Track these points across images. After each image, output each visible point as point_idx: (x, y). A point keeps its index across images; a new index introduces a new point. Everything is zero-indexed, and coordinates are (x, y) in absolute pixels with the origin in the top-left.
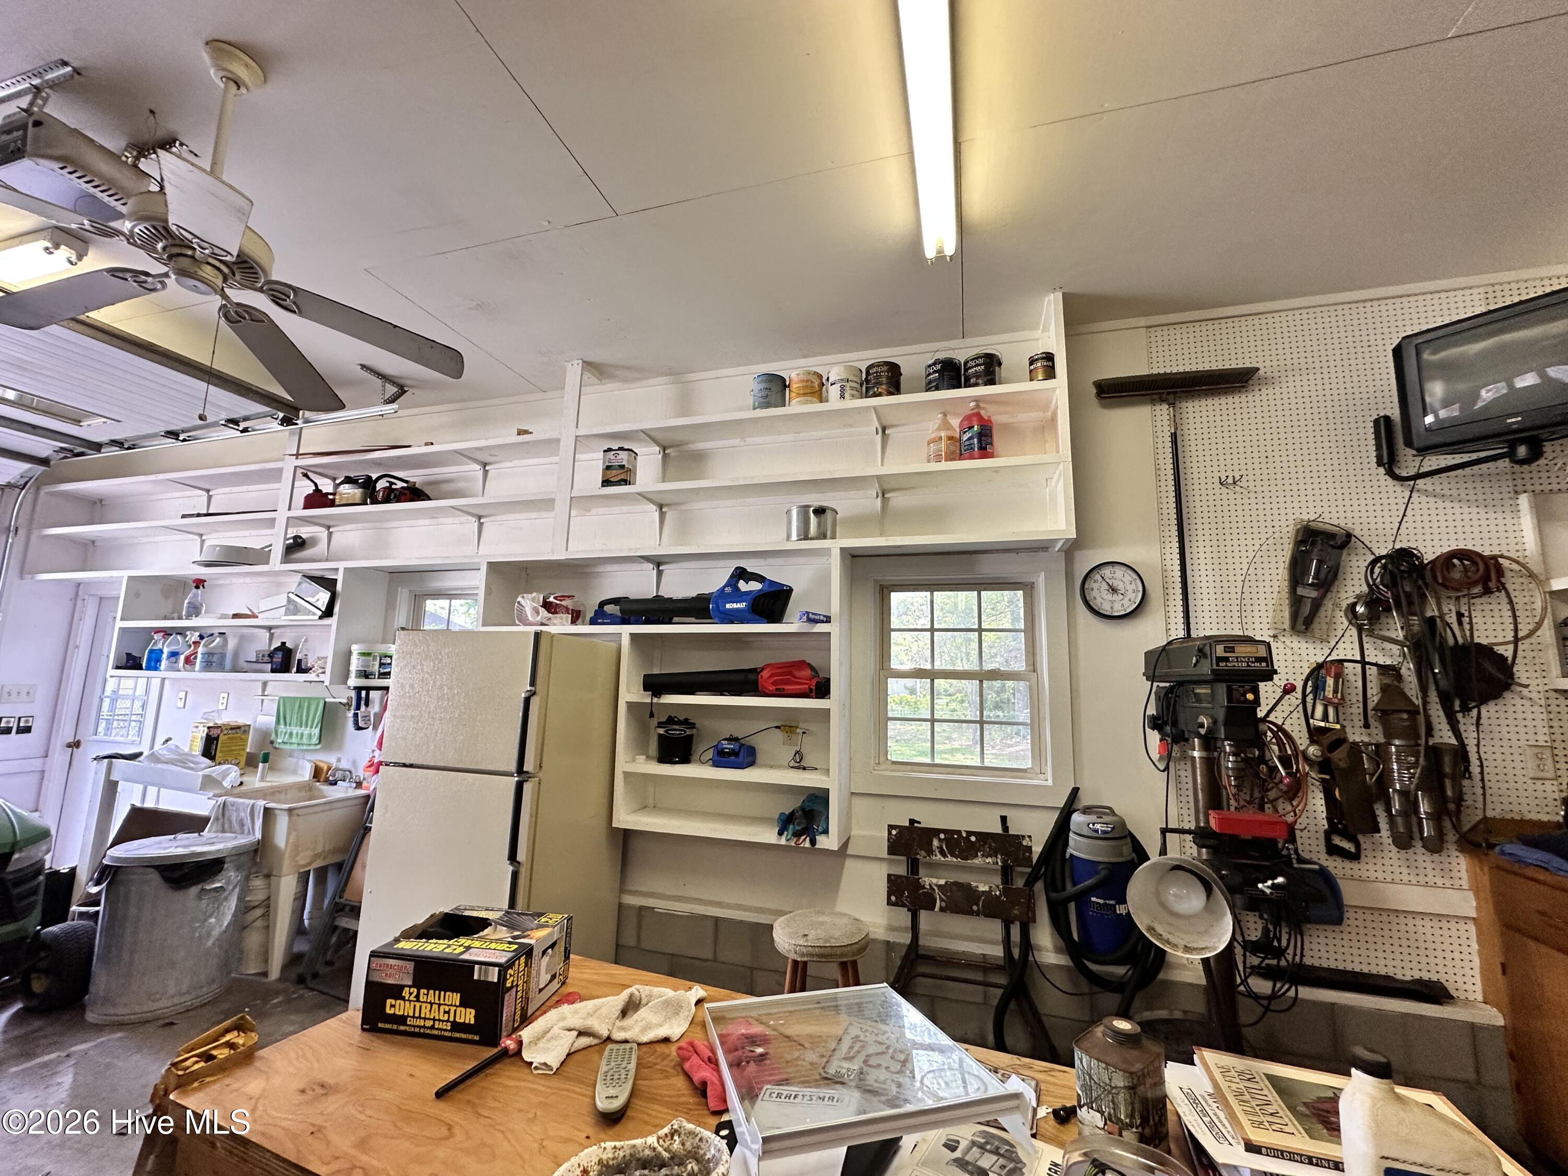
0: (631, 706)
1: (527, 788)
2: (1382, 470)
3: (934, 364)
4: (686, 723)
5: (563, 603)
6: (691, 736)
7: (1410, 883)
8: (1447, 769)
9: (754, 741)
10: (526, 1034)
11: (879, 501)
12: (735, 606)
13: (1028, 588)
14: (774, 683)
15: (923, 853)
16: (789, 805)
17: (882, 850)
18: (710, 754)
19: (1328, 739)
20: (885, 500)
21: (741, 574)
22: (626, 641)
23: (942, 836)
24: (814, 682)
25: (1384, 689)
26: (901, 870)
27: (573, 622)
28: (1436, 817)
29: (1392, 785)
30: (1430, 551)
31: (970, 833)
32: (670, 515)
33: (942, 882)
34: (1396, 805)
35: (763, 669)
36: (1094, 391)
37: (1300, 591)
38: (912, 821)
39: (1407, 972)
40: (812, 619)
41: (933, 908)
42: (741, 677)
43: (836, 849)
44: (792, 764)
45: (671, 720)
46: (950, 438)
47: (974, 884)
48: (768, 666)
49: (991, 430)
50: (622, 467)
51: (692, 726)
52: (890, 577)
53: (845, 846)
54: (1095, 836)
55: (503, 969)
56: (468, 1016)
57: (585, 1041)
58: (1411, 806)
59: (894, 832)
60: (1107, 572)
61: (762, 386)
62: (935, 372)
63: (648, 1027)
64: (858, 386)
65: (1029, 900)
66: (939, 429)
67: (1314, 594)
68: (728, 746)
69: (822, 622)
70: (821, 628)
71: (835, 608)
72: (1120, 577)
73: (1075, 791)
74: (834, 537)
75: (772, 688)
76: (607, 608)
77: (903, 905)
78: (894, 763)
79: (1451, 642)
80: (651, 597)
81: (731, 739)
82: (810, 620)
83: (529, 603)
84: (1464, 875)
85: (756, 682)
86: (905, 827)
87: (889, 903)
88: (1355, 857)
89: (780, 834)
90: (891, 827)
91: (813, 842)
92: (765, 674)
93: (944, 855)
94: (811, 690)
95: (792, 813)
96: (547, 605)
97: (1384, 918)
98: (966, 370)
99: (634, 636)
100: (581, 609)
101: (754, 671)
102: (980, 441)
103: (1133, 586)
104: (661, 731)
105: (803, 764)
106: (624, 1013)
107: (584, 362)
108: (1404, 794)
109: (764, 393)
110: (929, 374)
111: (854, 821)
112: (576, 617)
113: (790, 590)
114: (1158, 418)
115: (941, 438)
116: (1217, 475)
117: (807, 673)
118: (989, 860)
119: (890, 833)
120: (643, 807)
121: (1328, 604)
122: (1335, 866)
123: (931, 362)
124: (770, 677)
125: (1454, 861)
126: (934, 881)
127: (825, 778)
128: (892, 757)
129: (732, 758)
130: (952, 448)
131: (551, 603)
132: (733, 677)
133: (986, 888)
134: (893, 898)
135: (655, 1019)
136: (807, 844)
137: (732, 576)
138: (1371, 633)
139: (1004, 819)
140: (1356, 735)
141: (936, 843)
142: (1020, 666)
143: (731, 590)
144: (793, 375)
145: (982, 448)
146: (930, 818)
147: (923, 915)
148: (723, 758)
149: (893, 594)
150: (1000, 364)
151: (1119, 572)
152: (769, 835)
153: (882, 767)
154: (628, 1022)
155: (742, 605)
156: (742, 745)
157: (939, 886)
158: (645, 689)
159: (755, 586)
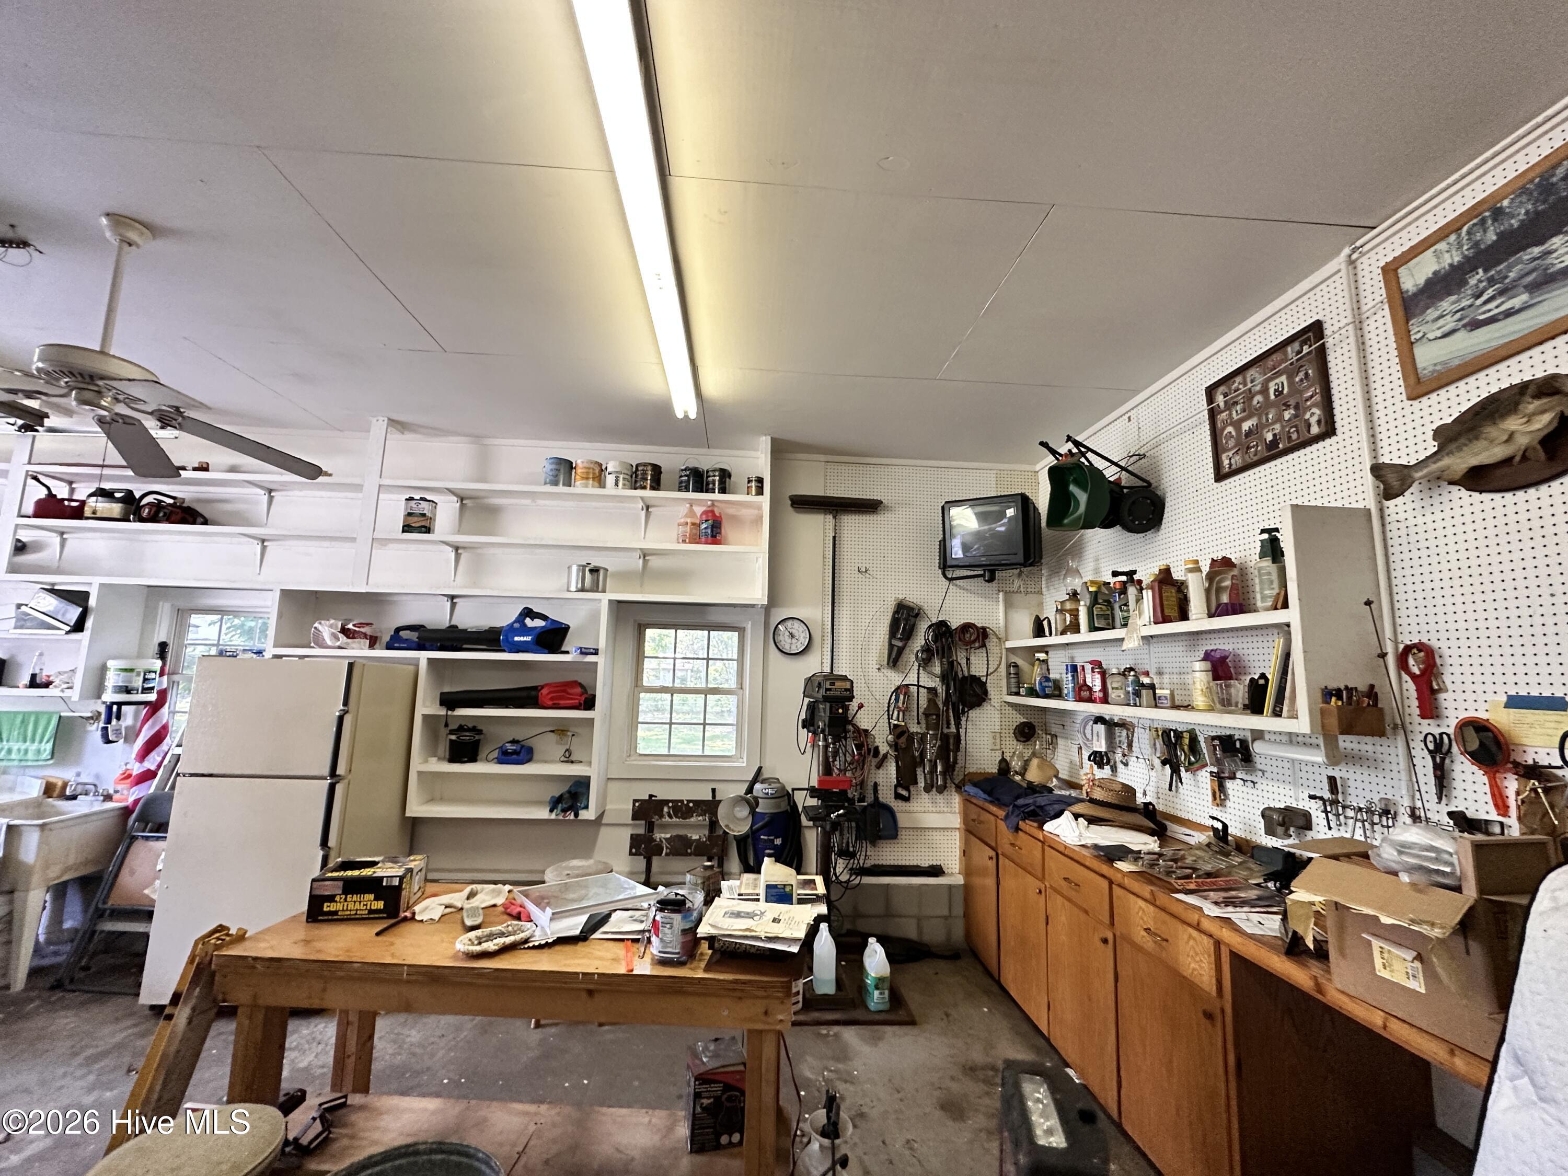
0: (426, 717)
1: (339, 788)
2: (940, 571)
3: (685, 470)
4: (474, 729)
5: (362, 630)
6: (478, 741)
7: (932, 812)
8: (951, 747)
9: (531, 743)
10: (417, 908)
11: (641, 561)
12: (522, 639)
13: (741, 631)
14: (552, 699)
15: (657, 817)
16: (557, 790)
17: (628, 819)
18: (495, 754)
19: (899, 730)
20: (645, 562)
21: (528, 613)
22: (423, 665)
23: (670, 804)
24: (583, 698)
25: (929, 700)
26: (641, 831)
27: (372, 646)
28: (944, 773)
29: (926, 757)
30: (955, 623)
31: (689, 801)
32: (465, 556)
33: (668, 836)
34: (927, 769)
35: (542, 687)
36: (790, 502)
37: (895, 642)
38: (651, 796)
39: (925, 863)
40: (584, 652)
41: (660, 854)
42: (524, 694)
43: (593, 818)
44: (563, 759)
45: (461, 728)
46: (693, 524)
47: (689, 835)
48: (547, 685)
49: (720, 523)
50: (424, 515)
51: (480, 732)
52: (645, 619)
53: (601, 816)
54: (767, 797)
55: (402, 878)
56: (380, 905)
57: (449, 910)
58: (934, 767)
59: (637, 804)
60: (789, 623)
61: (553, 467)
62: (686, 476)
63: (484, 901)
64: (628, 477)
65: (724, 842)
66: (686, 516)
67: (900, 644)
68: (510, 747)
69: (592, 654)
70: (591, 658)
71: (602, 644)
72: (797, 628)
73: (760, 769)
74: (604, 591)
75: (550, 703)
76: (403, 634)
77: (640, 854)
78: (641, 755)
79: (960, 676)
80: (443, 627)
81: (514, 742)
82: (582, 653)
83: (326, 629)
84: (957, 805)
85: (537, 698)
86: (645, 801)
87: (631, 854)
88: (907, 799)
89: (551, 811)
90: (635, 801)
91: (576, 815)
92: (545, 691)
93: (670, 817)
94: (580, 704)
95: (561, 796)
96: (344, 631)
97: (919, 833)
98: (708, 477)
99: (431, 661)
100: (378, 635)
101: (535, 688)
102: (712, 531)
103: (803, 635)
104: (453, 737)
105: (572, 758)
106: (468, 898)
107: (389, 419)
108: (930, 761)
109: (554, 473)
110: (681, 476)
111: (608, 799)
112: (373, 642)
113: (567, 628)
114: (827, 524)
115: (687, 523)
116: (857, 565)
117: (578, 690)
118: (700, 818)
119: (634, 805)
120: (432, 800)
121: (907, 650)
122: (897, 805)
123: (683, 468)
124: (548, 694)
125: (953, 797)
126: (663, 835)
127: (588, 768)
128: (640, 750)
129: (514, 757)
130: (694, 531)
131: (349, 629)
132: (518, 694)
133: (697, 837)
134: (634, 850)
135: (487, 898)
136: (572, 817)
137: (520, 614)
138: (924, 669)
139: (714, 790)
140: (914, 728)
141: (666, 809)
142: (732, 684)
143: (519, 626)
144: (579, 462)
145: (713, 536)
146: (663, 792)
147: (656, 861)
148: (506, 757)
149: (647, 630)
150: (730, 476)
151: (797, 624)
152: (543, 813)
153: (633, 758)
154: (471, 901)
155: (528, 639)
156: (523, 746)
157: (666, 839)
158: (441, 705)
159: (539, 623)
